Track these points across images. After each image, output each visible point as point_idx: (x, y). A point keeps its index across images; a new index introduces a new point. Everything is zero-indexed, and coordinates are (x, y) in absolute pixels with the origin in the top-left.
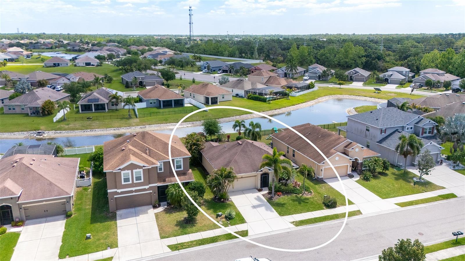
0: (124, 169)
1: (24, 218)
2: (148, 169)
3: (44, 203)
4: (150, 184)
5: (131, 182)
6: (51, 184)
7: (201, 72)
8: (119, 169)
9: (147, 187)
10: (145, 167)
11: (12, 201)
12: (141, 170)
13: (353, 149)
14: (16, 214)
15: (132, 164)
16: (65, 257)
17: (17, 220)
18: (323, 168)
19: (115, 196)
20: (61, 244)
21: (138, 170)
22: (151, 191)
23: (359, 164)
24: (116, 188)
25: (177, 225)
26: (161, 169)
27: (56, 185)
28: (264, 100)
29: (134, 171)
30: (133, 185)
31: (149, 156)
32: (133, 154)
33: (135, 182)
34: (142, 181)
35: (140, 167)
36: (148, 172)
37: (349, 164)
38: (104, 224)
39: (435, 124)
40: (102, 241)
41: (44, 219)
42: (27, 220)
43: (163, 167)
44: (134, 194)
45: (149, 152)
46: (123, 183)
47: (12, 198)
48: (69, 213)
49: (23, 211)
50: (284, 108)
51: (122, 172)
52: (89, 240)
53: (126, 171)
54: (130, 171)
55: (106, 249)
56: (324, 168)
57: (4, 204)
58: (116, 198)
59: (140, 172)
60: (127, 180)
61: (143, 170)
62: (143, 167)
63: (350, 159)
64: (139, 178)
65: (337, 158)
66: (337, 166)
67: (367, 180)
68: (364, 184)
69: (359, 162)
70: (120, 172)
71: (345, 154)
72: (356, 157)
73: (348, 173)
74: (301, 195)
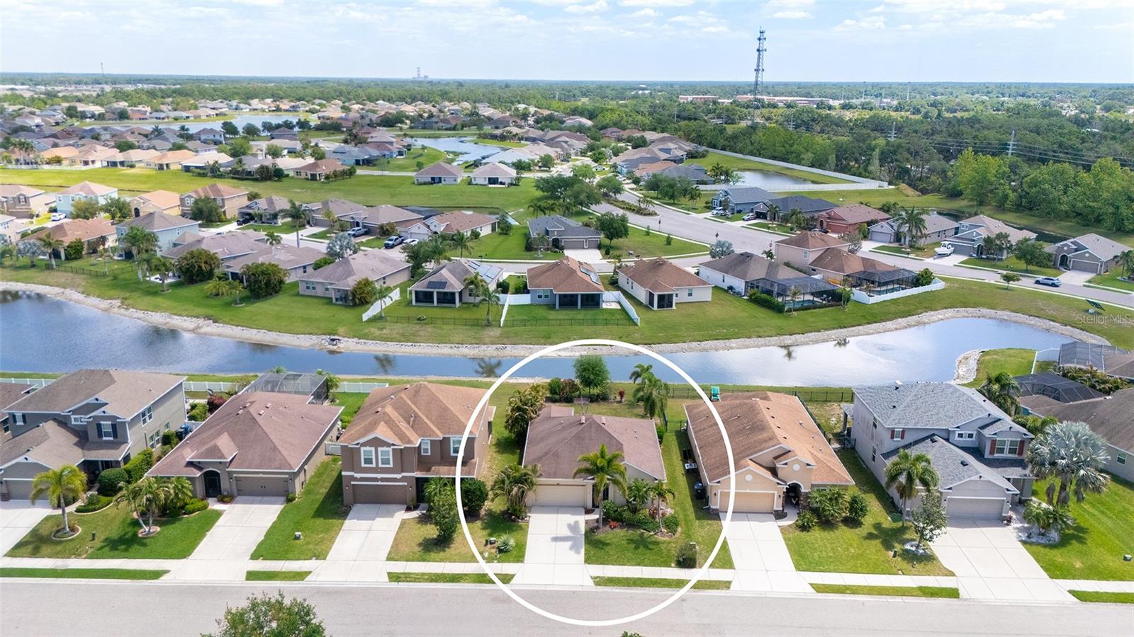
0: (364, 444)
1: (236, 493)
2: (401, 449)
3: (261, 475)
4: (402, 471)
5: (374, 465)
6: (275, 449)
7: (709, 215)
8: (358, 444)
9: (398, 476)
10: (396, 445)
11: (221, 466)
12: (390, 449)
13: (786, 464)
14: (225, 484)
15: (376, 438)
16: (257, 559)
17: (225, 493)
18: (720, 491)
19: (352, 483)
20: (263, 538)
21: (385, 449)
22: (406, 484)
23: (803, 494)
24: (353, 471)
25: (420, 545)
26: (426, 451)
27: (280, 453)
28: (779, 309)
29: (380, 449)
30: (376, 470)
31: (412, 427)
32: (386, 422)
33: (380, 465)
34: (391, 465)
35: (389, 445)
36: (401, 455)
37: (776, 492)
38: (327, 521)
39: (1025, 434)
40: (311, 546)
41: (259, 498)
42: (239, 495)
43: (429, 448)
44: (380, 483)
45: (414, 421)
46: (363, 465)
47: (221, 463)
48: (291, 495)
49: (234, 482)
50: (813, 333)
51: (363, 449)
52: (298, 541)
53: (368, 448)
54: (373, 449)
55: (310, 559)
57: (211, 469)
59: (388, 451)
60: (368, 461)
61: (393, 449)
62: (393, 445)
63: (778, 484)
64: (386, 461)
65: (749, 478)
66: (748, 491)
67: (804, 528)
68: (791, 536)
69: (803, 490)
70: (359, 449)
71: (774, 471)
72: (795, 482)
73: (775, 509)
74: (652, 533)
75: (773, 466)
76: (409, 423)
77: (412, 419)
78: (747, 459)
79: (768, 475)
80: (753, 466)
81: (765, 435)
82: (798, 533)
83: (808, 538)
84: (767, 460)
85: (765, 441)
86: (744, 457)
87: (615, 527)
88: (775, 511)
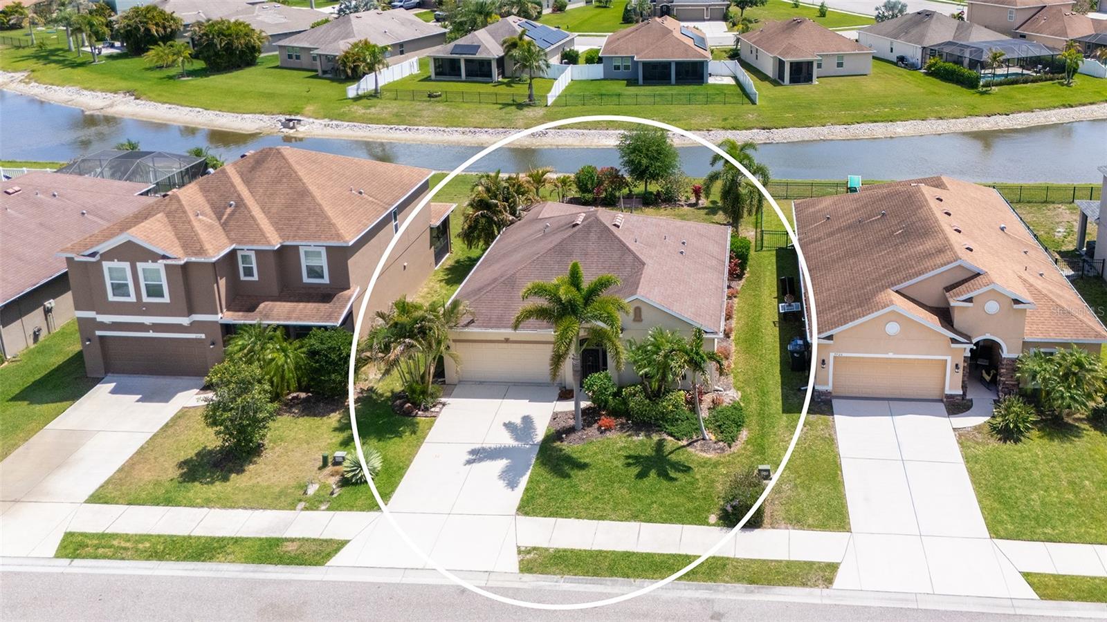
0: (109, 255)
2: (185, 266)
4: (191, 311)
5: (133, 298)
8: (93, 255)
9: (185, 321)
10: (168, 258)
12: (160, 267)
13: (970, 300)
15: (129, 244)
18: (832, 355)
19: (98, 333)
21: (150, 265)
22: (203, 336)
23: (1005, 362)
24: (93, 309)
26: (249, 272)
28: (971, 82)
29: (140, 266)
30: (139, 308)
31: (224, 225)
33: (145, 299)
34: (166, 299)
35: (155, 257)
36: (184, 274)
37: (949, 358)
43: (254, 266)
44: (151, 334)
45: (231, 215)
46: (111, 298)
51: (106, 265)
53: (116, 264)
54: (126, 265)
56: (835, 357)
58: (101, 338)
59: (158, 271)
60: (120, 289)
61: (167, 266)
62: (164, 257)
63: (954, 341)
64: (155, 291)
65: (893, 328)
66: (891, 355)
67: (1008, 434)
68: (980, 450)
69: (1005, 354)
70: (99, 264)
71: (945, 315)
72: (988, 336)
73: (948, 391)
74: (685, 443)
75: (942, 305)
76: (219, 219)
77: (229, 210)
78: (890, 291)
79: (933, 321)
80: (901, 304)
81: (929, 245)
82: (994, 444)
83: (1016, 456)
84: (932, 293)
85: (929, 255)
86: (884, 288)
87: (608, 429)
88: (950, 397)
